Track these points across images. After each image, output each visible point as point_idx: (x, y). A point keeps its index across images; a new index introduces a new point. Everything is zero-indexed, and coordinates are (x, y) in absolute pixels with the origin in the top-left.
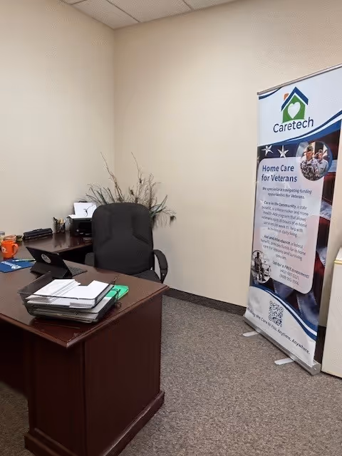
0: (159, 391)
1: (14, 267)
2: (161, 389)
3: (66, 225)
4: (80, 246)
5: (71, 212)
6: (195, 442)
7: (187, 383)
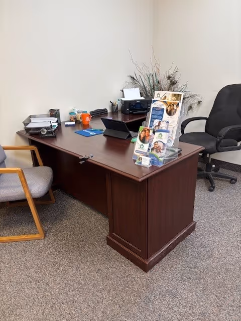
0: (192, 221)
1: (92, 133)
2: (194, 219)
3: (118, 106)
4: (129, 121)
5: (122, 95)
6: (220, 256)
7: (211, 218)
